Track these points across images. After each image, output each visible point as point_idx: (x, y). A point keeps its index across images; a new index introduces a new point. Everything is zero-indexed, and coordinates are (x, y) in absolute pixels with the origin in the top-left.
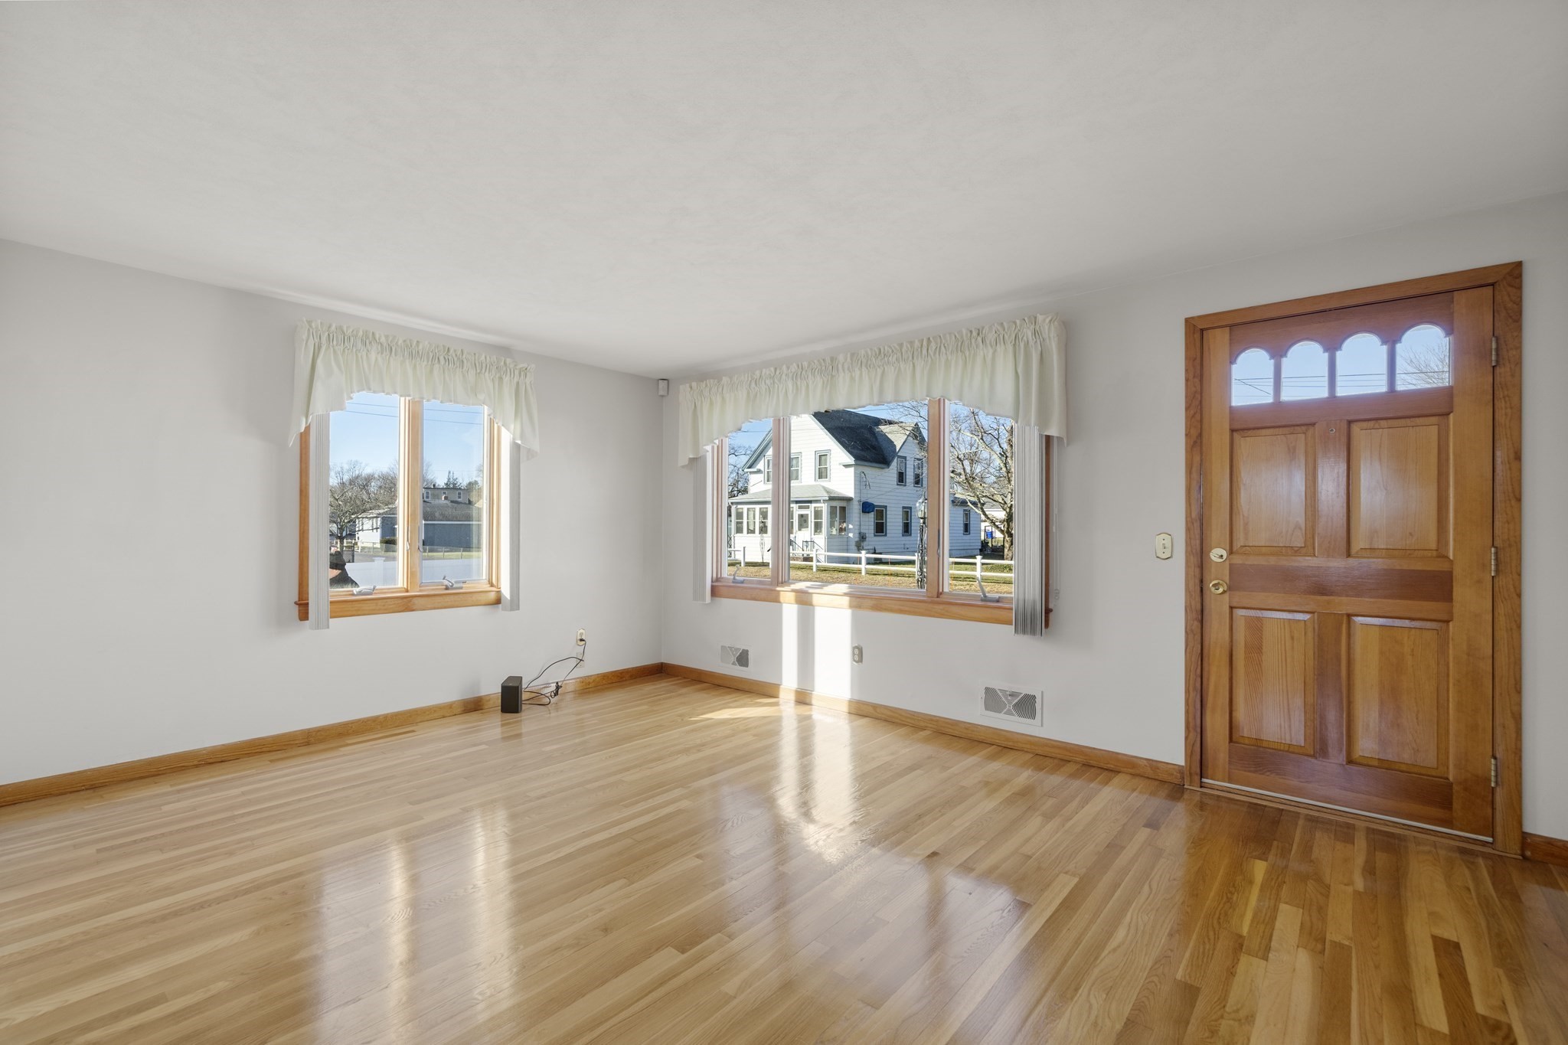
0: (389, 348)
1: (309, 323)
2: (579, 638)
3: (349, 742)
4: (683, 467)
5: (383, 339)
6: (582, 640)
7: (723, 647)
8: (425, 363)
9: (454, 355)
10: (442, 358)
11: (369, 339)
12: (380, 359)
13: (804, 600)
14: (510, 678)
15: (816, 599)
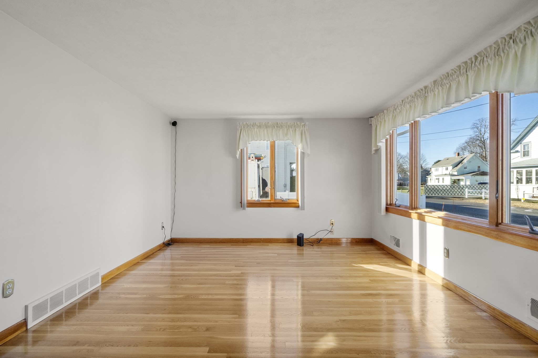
0: (260, 127)
1: (239, 123)
2: (331, 223)
3: (252, 244)
4: (374, 153)
5: (258, 124)
6: (332, 224)
7: (391, 236)
8: (271, 129)
9: (280, 125)
10: (275, 126)
11: (254, 125)
12: (257, 131)
13: (421, 218)
14: (301, 234)
15: (427, 219)
